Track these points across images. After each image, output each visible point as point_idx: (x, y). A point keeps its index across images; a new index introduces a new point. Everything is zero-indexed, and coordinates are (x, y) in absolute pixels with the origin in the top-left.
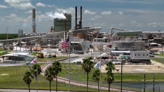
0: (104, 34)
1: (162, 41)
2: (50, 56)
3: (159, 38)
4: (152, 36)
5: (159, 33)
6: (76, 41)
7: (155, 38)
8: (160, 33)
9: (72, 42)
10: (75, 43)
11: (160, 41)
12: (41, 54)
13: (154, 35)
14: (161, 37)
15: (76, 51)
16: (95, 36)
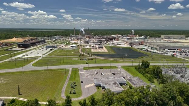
1: (110, 39)
2: (80, 45)
7: (108, 38)
16: (92, 37)
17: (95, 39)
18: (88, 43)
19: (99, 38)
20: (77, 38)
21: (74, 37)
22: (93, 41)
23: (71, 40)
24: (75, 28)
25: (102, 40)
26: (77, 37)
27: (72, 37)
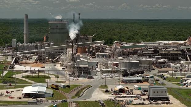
0: (107, 47)
1: (168, 55)
2: (64, 87)
3: (165, 52)
4: (157, 50)
5: (164, 47)
6: (84, 65)
7: (160, 52)
8: (166, 47)
9: (80, 66)
10: (84, 67)
11: (166, 55)
12: (56, 86)
13: (160, 49)
14: (167, 51)
15: (84, 75)
16: (97, 50)
17: (109, 56)
18: (89, 73)
19: (125, 55)
20: (37, 54)
21: (25, 48)
22: (106, 65)
23: (16, 62)
24: (27, 16)
25: (140, 62)
26: (36, 47)
27: (17, 49)
